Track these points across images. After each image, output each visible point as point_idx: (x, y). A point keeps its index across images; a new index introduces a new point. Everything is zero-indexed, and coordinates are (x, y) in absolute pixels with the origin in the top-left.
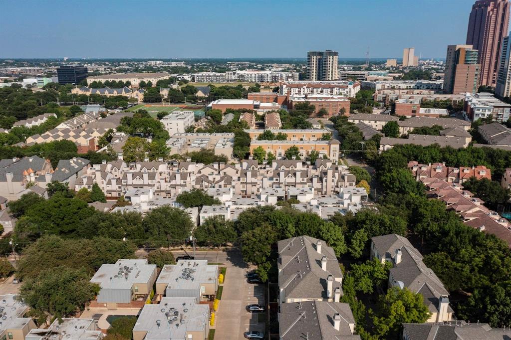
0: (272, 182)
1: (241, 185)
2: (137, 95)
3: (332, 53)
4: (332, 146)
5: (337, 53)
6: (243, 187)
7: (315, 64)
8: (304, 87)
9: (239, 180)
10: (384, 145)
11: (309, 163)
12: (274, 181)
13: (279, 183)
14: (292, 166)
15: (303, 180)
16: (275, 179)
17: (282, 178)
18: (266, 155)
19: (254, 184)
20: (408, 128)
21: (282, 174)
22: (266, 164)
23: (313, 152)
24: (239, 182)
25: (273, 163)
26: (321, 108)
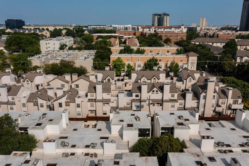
0: (131, 98)
1: (89, 103)
2: (46, 33)
3: (166, 14)
4: (190, 58)
5: (169, 15)
6: (92, 106)
7: (156, 21)
8: (152, 28)
9: (87, 96)
10: (242, 58)
11: (172, 74)
12: (134, 97)
13: (140, 100)
14: (154, 77)
15: (173, 96)
16: (134, 95)
17: (145, 94)
18: (126, 67)
19: (106, 102)
20: (245, 47)
21: (144, 88)
22: (124, 76)
23: (172, 63)
24: (87, 99)
25: (132, 74)
26: (166, 37)
